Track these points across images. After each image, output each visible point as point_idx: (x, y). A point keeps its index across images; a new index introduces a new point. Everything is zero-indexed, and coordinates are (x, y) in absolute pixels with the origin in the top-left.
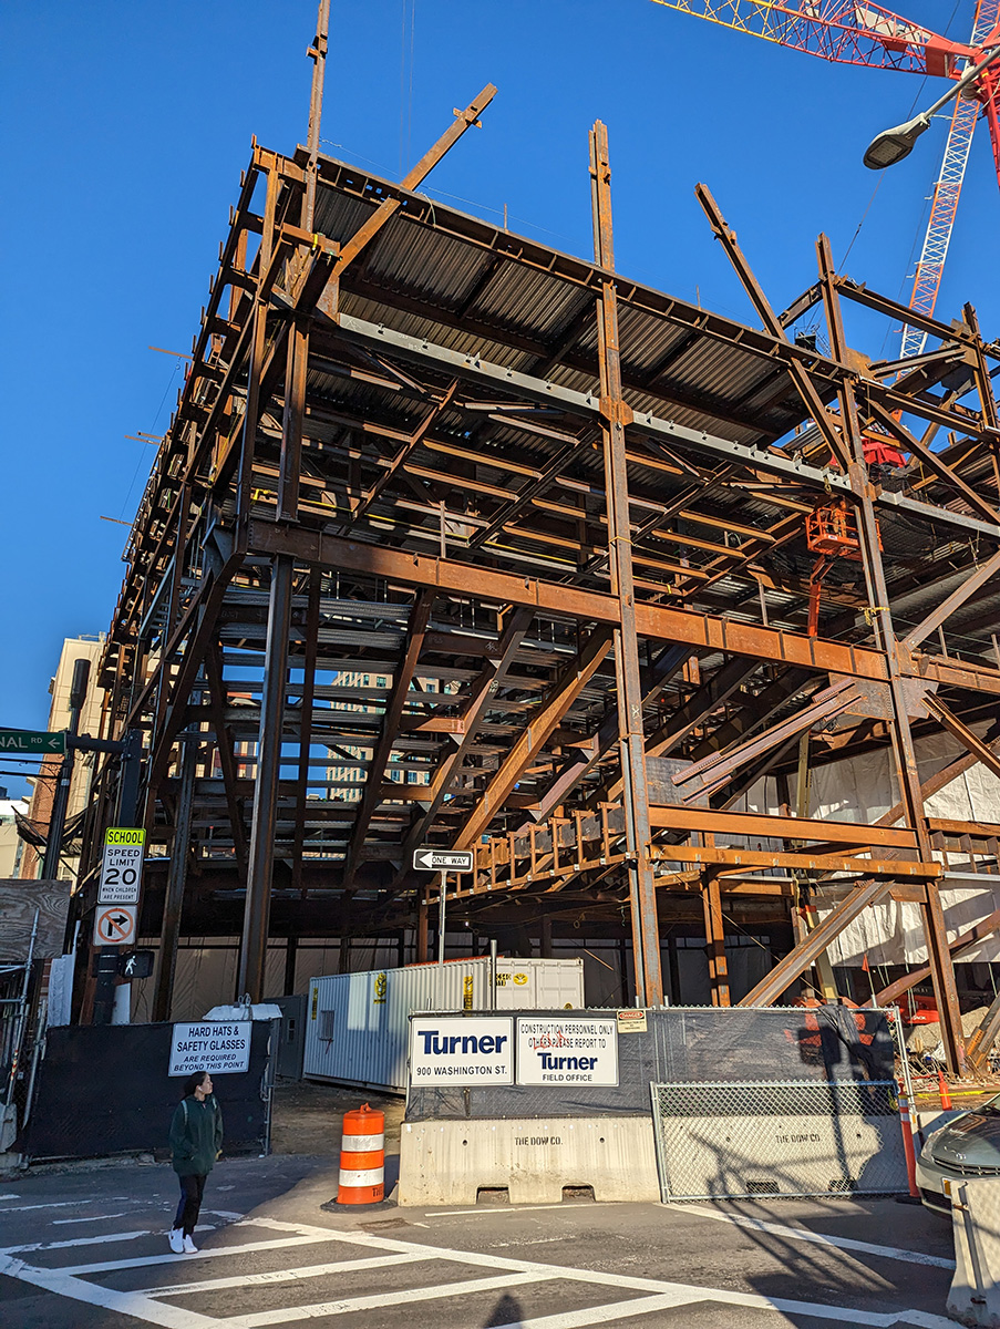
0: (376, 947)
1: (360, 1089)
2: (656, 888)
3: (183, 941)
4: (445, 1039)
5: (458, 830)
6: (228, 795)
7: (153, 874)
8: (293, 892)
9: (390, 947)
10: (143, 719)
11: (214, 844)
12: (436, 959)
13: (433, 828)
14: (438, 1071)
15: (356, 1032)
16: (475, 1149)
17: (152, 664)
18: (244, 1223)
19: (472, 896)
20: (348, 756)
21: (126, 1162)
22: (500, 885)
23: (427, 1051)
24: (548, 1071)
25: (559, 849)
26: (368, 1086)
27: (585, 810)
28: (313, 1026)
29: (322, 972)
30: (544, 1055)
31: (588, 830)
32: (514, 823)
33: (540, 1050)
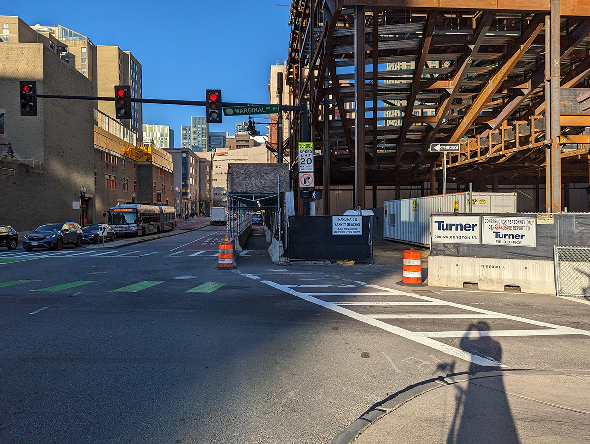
0: (411, 189)
1: (408, 244)
2: (562, 158)
3: (331, 187)
4: (447, 225)
5: (450, 136)
6: (344, 127)
7: (318, 161)
8: (374, 167)
9: (418, 189)
10: (305, 97)
11: (340, 148)
12: (442, 193)
13: (437, 136)
14: (444, 237)
15: (404, 223)
16: (462, 268)
17: (306, 72)
18: (367, 286)
19: (458, 166)
20: (394, 105)
21: (321, 263)
22: (472, 160)
23: (439, 229)
24: (498, 239)
25: (505, 141)
26: (411, 243)
27: (521, 120)
28: (386, 220)
29: (388, 199)
30: (496, 233)
31: (522, 131)
32: (479, 131)
33: (495, 230)
